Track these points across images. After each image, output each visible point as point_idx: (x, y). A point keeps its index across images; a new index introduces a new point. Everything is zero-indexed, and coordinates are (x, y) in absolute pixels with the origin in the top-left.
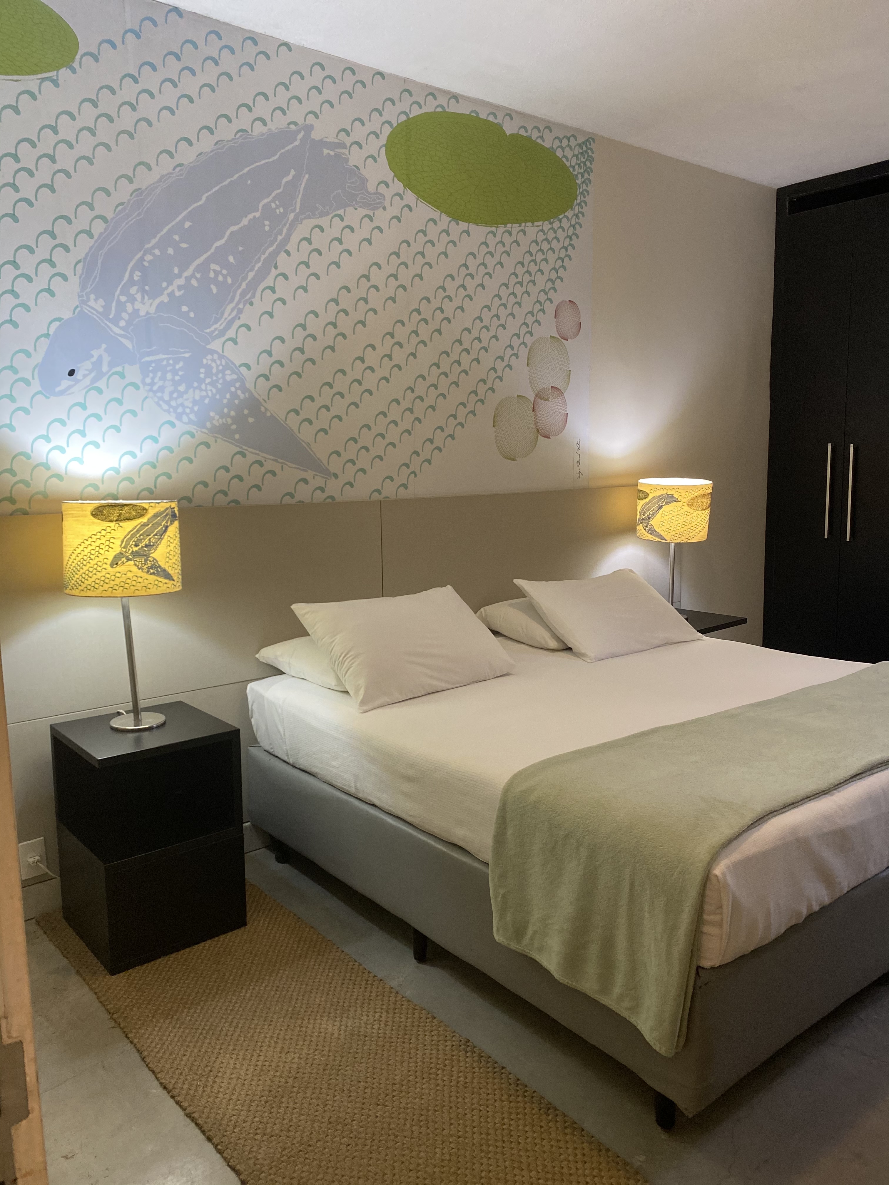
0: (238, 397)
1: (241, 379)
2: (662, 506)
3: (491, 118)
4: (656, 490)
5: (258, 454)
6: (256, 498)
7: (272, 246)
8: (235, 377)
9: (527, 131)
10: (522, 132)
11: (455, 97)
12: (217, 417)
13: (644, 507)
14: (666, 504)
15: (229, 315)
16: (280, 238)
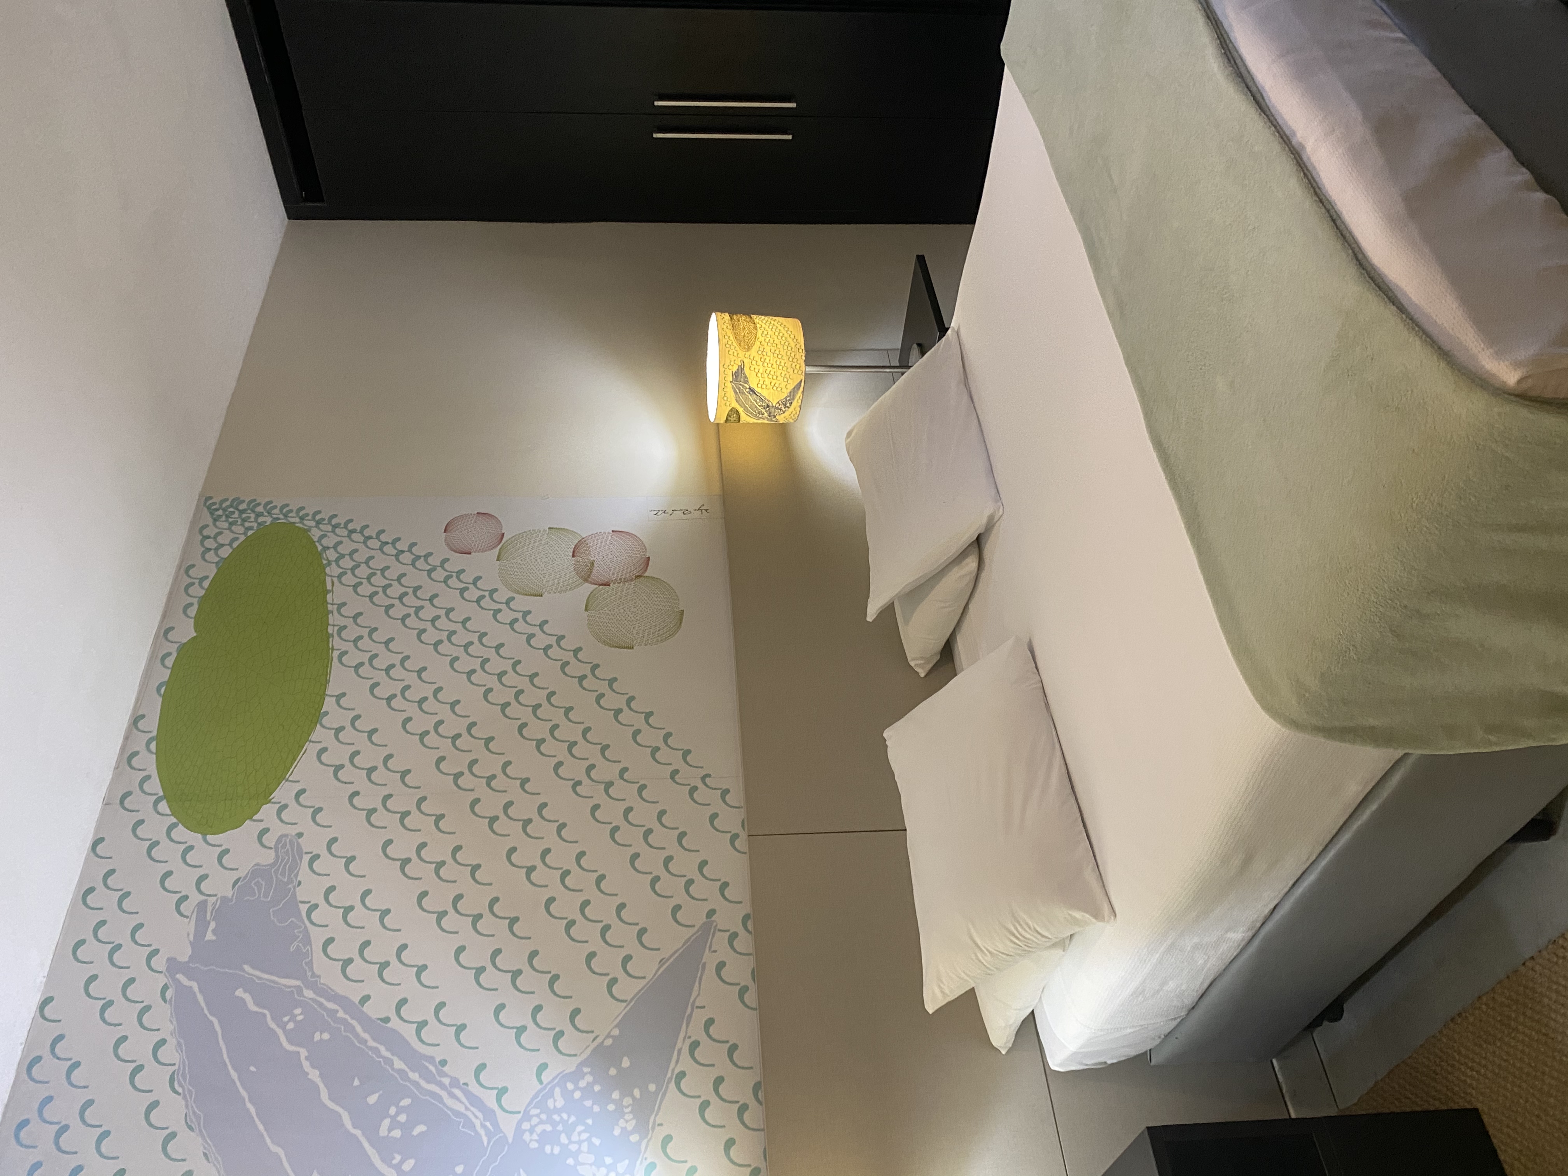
0: (590, 1085)
1: (564, 1078)
2: (750, 388)
3: (169, 662)
4: (725, 398)
5: (680, 1051)
6: (749, 1054)
7: (354, 1027)
8: (557, 1091)
9: (191, 604)
10: (193, 612)
11: (136, 720)
12: (622, 1123)
13: (752, 413)
14: (747, 382)
15: (461, 1102)
16: (341, 1014)
